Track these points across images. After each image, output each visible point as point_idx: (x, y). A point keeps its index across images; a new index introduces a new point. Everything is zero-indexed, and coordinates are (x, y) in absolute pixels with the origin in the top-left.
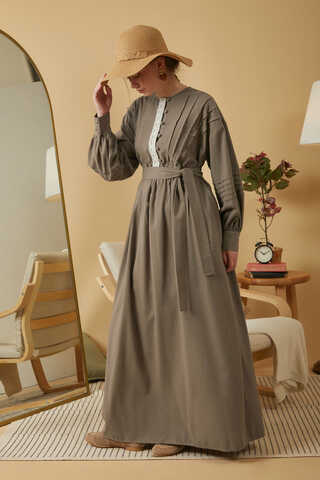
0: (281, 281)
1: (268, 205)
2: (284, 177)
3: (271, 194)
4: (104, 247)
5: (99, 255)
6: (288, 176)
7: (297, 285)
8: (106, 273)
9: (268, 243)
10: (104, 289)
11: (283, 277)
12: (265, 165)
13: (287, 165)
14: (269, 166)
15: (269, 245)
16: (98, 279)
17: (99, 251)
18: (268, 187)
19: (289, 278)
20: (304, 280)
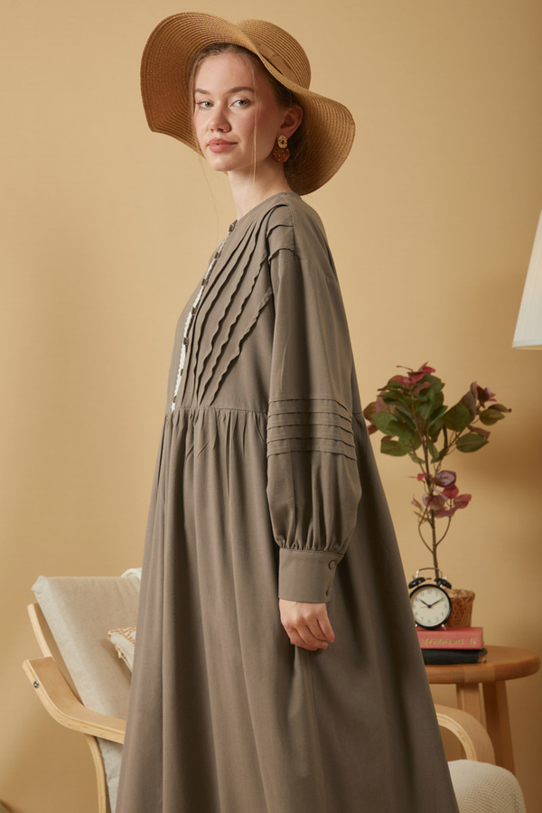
0: (468, 671)
1: (438, 490)
2: (477, 423)
3: (447, 464)
4: (44, 589)
5: (31, 609)
6: (487, 419)
7: (508, 683)
8: (47, 653)
9: (438, 580)
10: (42, 692)
11: (474, 661)
12: (431, 394)
13: (483, 395)
14: (440, 397)
15: (442, 584)
16: (27, 666)
17: (31, 597)
18: (439, 445)
19: (488, 666)
20: (525, 670)
